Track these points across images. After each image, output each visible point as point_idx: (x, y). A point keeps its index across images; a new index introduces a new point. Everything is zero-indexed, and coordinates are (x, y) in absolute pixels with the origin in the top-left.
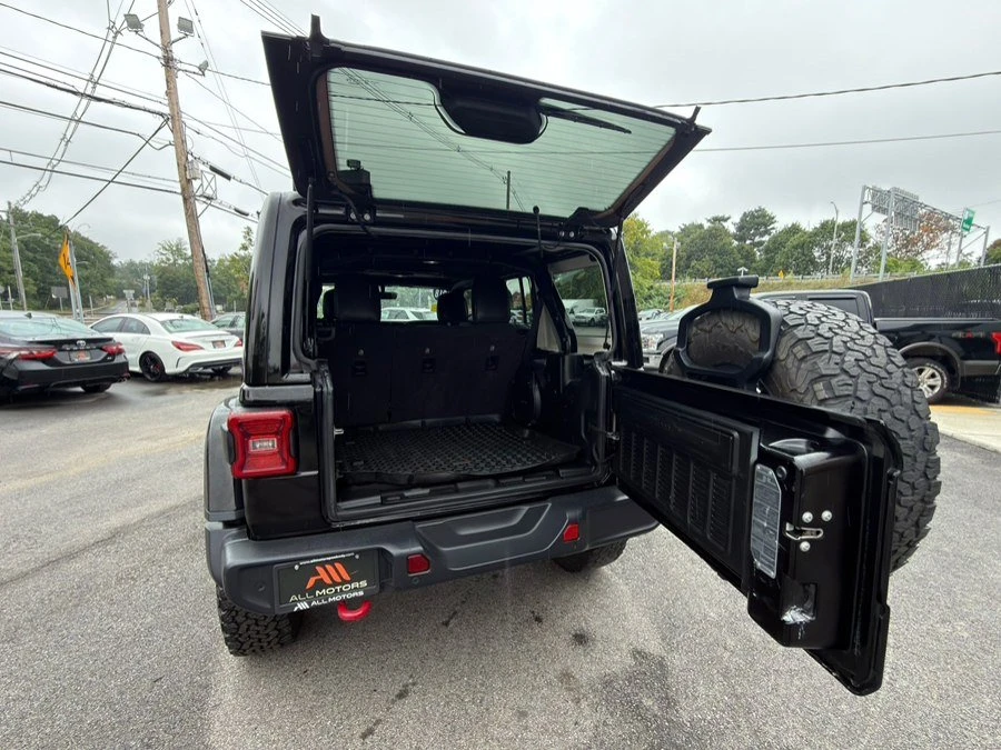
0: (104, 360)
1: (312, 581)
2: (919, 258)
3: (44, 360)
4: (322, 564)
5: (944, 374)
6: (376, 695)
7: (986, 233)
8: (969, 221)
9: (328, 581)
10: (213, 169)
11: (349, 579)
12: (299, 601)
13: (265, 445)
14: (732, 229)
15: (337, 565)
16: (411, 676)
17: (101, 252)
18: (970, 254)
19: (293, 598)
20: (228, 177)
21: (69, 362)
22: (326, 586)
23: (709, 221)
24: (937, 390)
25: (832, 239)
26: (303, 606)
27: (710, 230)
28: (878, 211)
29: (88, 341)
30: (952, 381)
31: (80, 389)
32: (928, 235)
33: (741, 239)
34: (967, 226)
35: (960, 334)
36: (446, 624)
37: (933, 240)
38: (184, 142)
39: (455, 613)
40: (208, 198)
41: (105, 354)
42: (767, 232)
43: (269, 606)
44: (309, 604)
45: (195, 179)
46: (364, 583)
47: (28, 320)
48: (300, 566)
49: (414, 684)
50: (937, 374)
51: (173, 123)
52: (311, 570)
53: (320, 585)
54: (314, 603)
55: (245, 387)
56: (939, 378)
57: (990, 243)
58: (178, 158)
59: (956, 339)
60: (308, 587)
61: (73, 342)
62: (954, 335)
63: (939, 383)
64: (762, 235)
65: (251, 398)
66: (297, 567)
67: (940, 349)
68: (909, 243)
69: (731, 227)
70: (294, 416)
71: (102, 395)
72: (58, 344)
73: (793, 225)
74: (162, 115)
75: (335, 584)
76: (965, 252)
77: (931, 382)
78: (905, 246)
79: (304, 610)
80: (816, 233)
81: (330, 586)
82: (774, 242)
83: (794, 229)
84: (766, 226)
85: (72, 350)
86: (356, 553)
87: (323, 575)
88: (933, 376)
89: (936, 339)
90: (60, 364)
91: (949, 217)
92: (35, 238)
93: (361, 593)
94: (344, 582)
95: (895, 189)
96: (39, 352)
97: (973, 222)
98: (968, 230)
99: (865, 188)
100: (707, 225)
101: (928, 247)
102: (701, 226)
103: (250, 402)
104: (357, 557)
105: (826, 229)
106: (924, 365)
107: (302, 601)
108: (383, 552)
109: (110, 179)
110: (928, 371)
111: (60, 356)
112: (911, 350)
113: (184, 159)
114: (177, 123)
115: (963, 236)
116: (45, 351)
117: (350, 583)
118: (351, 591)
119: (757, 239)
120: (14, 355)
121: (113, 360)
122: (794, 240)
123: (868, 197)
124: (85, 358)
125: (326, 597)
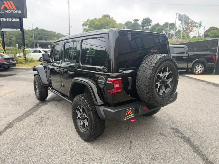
2: (189, 34)
4: (128, 110)
5: (203, 67)
7: (204, 28)
8: (201, 25)
14: (140, 24)
15: (130, 110)
18: (201, 34)
19: (124, 118)
23: (133, 21)
24: (202, 71)
25: (168, 28)
26: (125, 119)
27: (134, 24)
28: (180, 21)
30: (205, 68)
32: (191, 28)
33: (143, 27)
34: (200, 26)
35: (206, 57)
37: (192, 29)
42: (150, 25)
43: (120, 120)
46: (134, 114)
48: (125, 111)
50: (202, 67)
52: (127, 112)
53: (128, 115)
54: (127, 119)
56: (202, 68)
57: (205, 31)
59: (206, 58)
60: (126, 115)
62: (205, 57)
63: (202, 69)
64: (148, 26)
67: (202, 60)
68: (186, 30)
69: (140, 23)
73: (157, 23)
76: (200, 33)
77: (200, 69)
78: (185, 31)
80: (163, 26)
82: (152, 28)
83: (158, 25)
84: (150, 23)
87: (128, 113)
88: (201, 67)
89: (201, 58)
91: (196, 23)
93: (134, 116)
95: (184, 14)
97: (202, 25)
98: (200, 27)
99: (177, 14)
100: (133, 22)
101: (191, 31)
102: (131, 22)
104: (133, 108)
105: (166, 25)
106: (199, 65)
110: (200, 66)
112: (196, 61)
115: (199, 29)
117: (132, 114)
118: (132, 116)
119: (147, 27)
122: (158, 28)
123: (178, 16)
125: (129, 117)
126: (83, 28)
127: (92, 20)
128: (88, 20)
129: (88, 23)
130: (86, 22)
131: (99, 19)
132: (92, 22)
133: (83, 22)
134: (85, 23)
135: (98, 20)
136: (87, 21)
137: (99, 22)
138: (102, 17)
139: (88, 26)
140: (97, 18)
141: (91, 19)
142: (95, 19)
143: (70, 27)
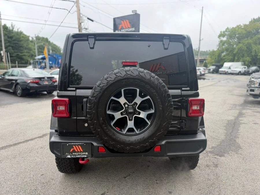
0: (52, 84)
1: (72, 150)
3: (37, 83)
4: (75, 145)
6: (95, 192)
9: (77, 151)
10: (88, 19)
11: (82, 151)
12: (68, 155)
13: (62, 108)
15: (79, 146)
16: (108, 190)
17: (59, 49)
20: (92, 21)
21: (42, 84)
22: (76, 152)
26: (69, 157)
29: (48, 78)
31: (46, 93)
36: (125, 178)
38: (79, 10)
39: (129, 175)
40: (86, 29)
41: (52, 82)
43: (60, 155)
44: (71, 156)
45: (82, 22)
46: (87, 153)
47: (33, 71)
48: (69, 145)
49: (107, 192)
51: (77, 4)
52: (72, 147)
53: (74, 151)
54: (72, 156)
55: (58, 91)
58: (78, 16)
60: (71, 151)
61: (44, 78)
65: (60, 94)
66: (68, 145)
70: (70, 101)
71: (51, 95)
72: (40, 79)
74: (73, 2)
75: (78, 152)
79: (69, 158)
81: (77, 152)
85: (43, 81)
86: (85, 143)
87: (75, 148)
90: (40, 85)
92: (41, 45)
93: (86, 156)
94: (81, 152)
96: (35, 81)
103: (59, 96)
104: (85, 145)
107: (69, 155)
108: (92, 144)
109: (59, 25)
111: (40, 82)
113: (79, 16)
114: (78, 4)
116: (37, 81)
117: (83, 152)
118: (83, 155)
120: (29, 81)
121: (54, 84)
124: (46, 83)
125: (76, 155)
126: (220, 40)
127: (233, 28)
128: (228, 28)
129: (227, 33)
130: (224, 32)
131: (245, 25)
132: (232, 32)
133: (220, 33)
134: (222, 33)
135: (243, 27)
136: (226, 31)
137: (244, 30)
138: (249, 23)
139: (226, 36)
140: (242, 25)
141: (231, 28)
142: (238, 26)
143: (200, 40)
